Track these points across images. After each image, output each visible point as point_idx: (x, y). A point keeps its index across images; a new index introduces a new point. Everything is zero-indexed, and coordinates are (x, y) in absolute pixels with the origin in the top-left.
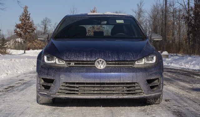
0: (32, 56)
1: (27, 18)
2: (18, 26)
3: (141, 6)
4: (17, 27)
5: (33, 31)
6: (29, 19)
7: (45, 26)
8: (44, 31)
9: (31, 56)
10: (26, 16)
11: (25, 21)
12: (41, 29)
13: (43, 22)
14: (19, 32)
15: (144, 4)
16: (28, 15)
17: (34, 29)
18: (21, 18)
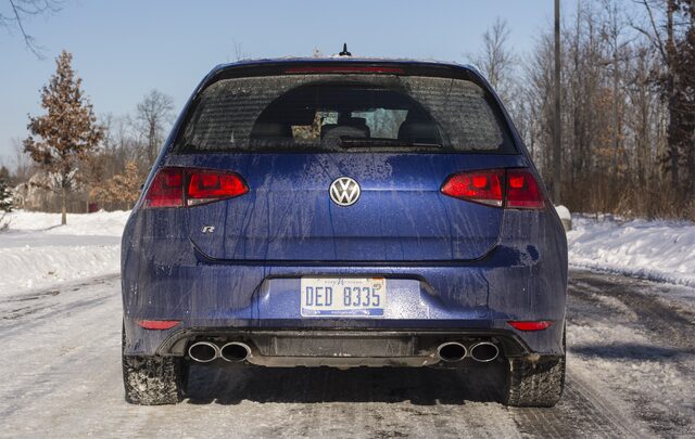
0: (83, 233)
1: (71, 97)
2: (37, 127)
3: (500, 40)
4: (33, 129)
5: (95, 141)
6: (76, 101)
7: (153, 124)
8: (147, 140)
9: (78, 234)
10: (65, 89)
11: (61, 107)
12: (138, 134)
13: (143, 109)
14: (41, 149)
15: (509, 32)
16: (73, 86)
17: (98, 134)
18: (49, 98)
